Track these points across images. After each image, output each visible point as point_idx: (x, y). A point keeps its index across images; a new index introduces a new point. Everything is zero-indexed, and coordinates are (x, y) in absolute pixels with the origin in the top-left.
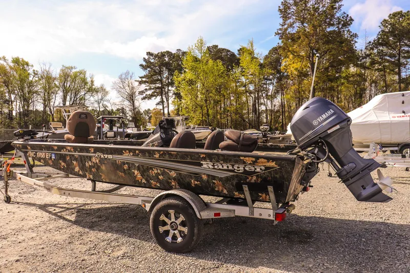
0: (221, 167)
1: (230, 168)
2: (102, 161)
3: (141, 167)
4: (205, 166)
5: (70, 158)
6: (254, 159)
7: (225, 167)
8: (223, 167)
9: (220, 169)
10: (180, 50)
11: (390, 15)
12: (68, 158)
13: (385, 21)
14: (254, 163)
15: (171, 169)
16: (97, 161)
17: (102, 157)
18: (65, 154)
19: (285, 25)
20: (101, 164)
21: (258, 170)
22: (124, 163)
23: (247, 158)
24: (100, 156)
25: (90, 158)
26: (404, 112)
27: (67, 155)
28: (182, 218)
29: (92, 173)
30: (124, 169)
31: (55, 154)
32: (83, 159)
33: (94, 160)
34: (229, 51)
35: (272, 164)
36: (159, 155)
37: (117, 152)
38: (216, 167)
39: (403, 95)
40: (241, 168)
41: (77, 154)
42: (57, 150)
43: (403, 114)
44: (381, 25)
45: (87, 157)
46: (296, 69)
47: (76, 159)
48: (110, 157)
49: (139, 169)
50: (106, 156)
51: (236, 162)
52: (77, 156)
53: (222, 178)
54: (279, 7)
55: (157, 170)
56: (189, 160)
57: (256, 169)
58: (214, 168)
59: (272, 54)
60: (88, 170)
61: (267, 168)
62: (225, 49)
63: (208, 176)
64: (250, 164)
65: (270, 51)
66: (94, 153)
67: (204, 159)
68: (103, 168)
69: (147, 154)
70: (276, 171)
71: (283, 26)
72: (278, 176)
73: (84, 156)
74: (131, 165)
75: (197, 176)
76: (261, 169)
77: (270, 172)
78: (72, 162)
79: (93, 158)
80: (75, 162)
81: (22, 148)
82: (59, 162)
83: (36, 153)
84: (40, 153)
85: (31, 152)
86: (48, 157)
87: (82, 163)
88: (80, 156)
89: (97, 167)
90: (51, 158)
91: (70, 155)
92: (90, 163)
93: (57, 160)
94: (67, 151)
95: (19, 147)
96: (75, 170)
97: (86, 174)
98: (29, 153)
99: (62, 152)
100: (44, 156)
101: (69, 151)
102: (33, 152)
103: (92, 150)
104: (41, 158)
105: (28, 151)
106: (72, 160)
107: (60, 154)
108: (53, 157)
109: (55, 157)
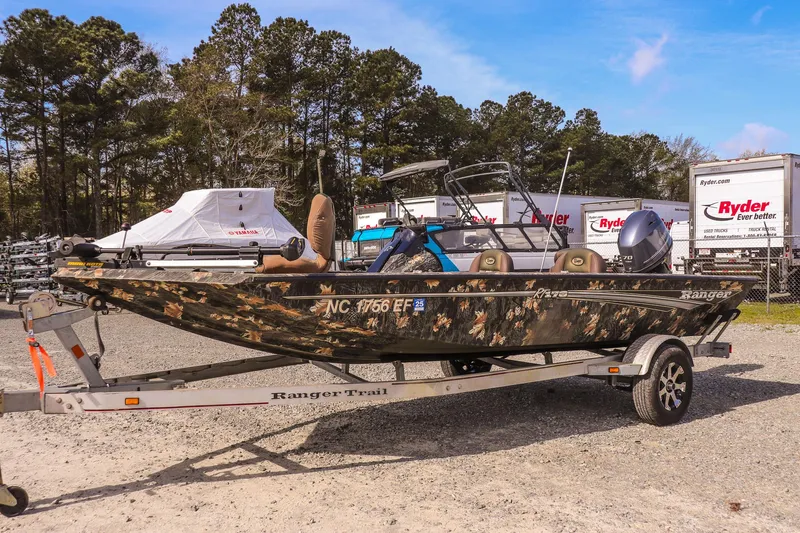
0: (697, 296)
1: (705, 296)
2: (544, 304)
3: (607, 307)
5: (471, 304)
7: (701, 296)
8: (699, 295)
12: (465, 306)
13: (12, 20)
16: (535, 305)
17: (548, 295)
18: (458, 298)
20: (541, 311)
22: (583, 305)
24: (545, 295)
25: (521, 301)
26: (242, 225)
27: (464, 299)
29: (509, 333)
30: (579, 316)
31: (426, 299)
32: (504, 304)
33: (528, 304)
35: (739, 287)
36: (639, 285)
37: (578, 284)
39: (241, 194)
41: (490, 295)
42: (435, 290)
44: (3, 26)
45: (514, 298)
47: (486, 307)
48: (563, 294)
50: (556, 294)
51: (714, 288)
52: (489, 299)
56: (671, 289)
57: (724, 295)
60: (505, 327)
61: (733, 293)
66: (533, 289)
68: (543, 317)
69: (624, 285)
73: (507, 298)
74: (594, 306)
76: (728, 294)
78: (473, 313)
79: (528, 300)
80: (481, 314)
81: (290, 292)
82: (433, 318)
83: (354, 303)
84: (371, 301)
85: (330, 302)
86: (402, 308)
87: (499, 313)
88: (498, 299)
89: (530, 318)
90: (410, 310)
91: (471, 298)
92: (518, 311)
93: (430, 315)
94: (467, 289)
95: (276, 290)
96: (470, 332)
97: (493, 336)
98: (319, 305)
99: (453, 293)
100: (385, 308)
101: (472, 290)
102: (341, 300)
103: (531, 284)
104: (373, 315)
105: (319, 300)
106: (474, 310)
107: (442, 298)
108: (419, 307)
109: (425, 307)
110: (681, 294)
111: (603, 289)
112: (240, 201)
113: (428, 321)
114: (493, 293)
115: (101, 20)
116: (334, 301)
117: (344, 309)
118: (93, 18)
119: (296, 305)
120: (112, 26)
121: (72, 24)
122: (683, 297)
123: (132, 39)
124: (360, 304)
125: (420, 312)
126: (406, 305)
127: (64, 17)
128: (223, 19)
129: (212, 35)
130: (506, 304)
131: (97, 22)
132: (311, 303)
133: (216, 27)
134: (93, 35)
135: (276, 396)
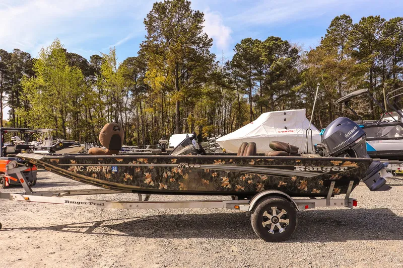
0: (311, 169)
1: (320, 169)
2: (185, 171)
3: (232, 173)
4: (298, 169)
5: (141, 170)
6: (341, 162)
7: (315, 169)
8: (313, 169)
9: (310, 171)
10: (18, 50)
11: (243, 40)
12: (138, 170)
13: (238, 45)
14: (340, 165)
15: (263, 174)
16: (180, 171)
17: (187, 166)
18: (133, 167)
19: (150, 37)
20: (184, 174)
21: (342, 170)
22: (213, 171)
23: (336, 162)
24: (185, 166)
25: (170, 169)
26: (286, 128)
27: (137, 167)
28: (284, 212)
29: (168, 184)
30: (212, 177)
32: (160, 170)
33: (175, 170)
34: (81, 57)
35: (354, 165)
36: (254, 162)
37: (207, 161)
38: (307, 170)
39: (285, 114)
40: (328, 169)
41: (152, 166)
42: (121, 163)
43: (285, 130)
44: (235, 48)
45: (166, 168)
46: (161, 83)
47: (150, 171)
48: (197, 166)
49: (229, 175)
50: (192, 166)
51: (326, 165)
52: (151, 168)
53: (309, 178)
54: (145, 19)
55: (249, 175)
56: (284, 165)
57: (340, 169)
58: (305, 171)
59: (127, 64)
60: (164, 180)
61: (349, 168)
62: (76, 55)
63: (298, 177)
64: (337, 165)
65: (125, 61)
66: (176, 163)
67: (299, 164)
68: (186, 177)
69: (242, 162)
70: (355, 170)
71: (148, 38)
72: (355, 174)
73: (161, 167)
74: (220, 173)
75: (287, 178)
76: (344, 169)
77: (351, 171)
78: (143, 173)
79: (174, 169)
80: (148, 174)
81: (60, 163)
82: (122, 175)
83: (85, 167)
84: (92, 167)
85: (76, 167)
86: (106, 170)
87: (158, 173)
88: (157, 168)
89: (178, 177)
90: (110, 171)
91: (141, 167)
92: (169, 173)
93: (120, 173)
94: (138, 163)
95: (54, 161)
96: (145, 182)
97: (159, 185)
98: (71, 168)
99: (130, 164)
100: (99, 170)
101: (140, 163)
102: (80, 166)
103: (175, 161)
104: (94, 173)
105: (71, 166)
106: (143, 172)
107: (125, 166)
108: (115, 170)
109: (117, 170)
110: (295, 168)
111: (225, 164)
112: (285, 117)
113: (120, 176)
114: (152, 165)
115: (273, 37)
116: (77, 166)
117: (81, 169)
118: (269, 37)
119: (62, 167)
120: (277, 39)
121: (260, 42)
122: (297, 169)
123: (286, 43)
124: (88, 168)
125: (115, 172)
126: (108, 169)
127: (257, 40)
128: (332, 25)
129: (327, 33)
130: (162, 170)
131: (271, 39)
132: (68, 167)
133: (329, 29)
134: (268, 45)
135: (66, 202)
